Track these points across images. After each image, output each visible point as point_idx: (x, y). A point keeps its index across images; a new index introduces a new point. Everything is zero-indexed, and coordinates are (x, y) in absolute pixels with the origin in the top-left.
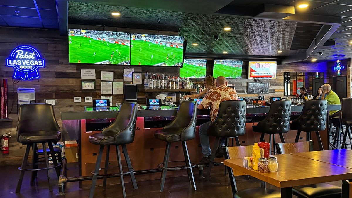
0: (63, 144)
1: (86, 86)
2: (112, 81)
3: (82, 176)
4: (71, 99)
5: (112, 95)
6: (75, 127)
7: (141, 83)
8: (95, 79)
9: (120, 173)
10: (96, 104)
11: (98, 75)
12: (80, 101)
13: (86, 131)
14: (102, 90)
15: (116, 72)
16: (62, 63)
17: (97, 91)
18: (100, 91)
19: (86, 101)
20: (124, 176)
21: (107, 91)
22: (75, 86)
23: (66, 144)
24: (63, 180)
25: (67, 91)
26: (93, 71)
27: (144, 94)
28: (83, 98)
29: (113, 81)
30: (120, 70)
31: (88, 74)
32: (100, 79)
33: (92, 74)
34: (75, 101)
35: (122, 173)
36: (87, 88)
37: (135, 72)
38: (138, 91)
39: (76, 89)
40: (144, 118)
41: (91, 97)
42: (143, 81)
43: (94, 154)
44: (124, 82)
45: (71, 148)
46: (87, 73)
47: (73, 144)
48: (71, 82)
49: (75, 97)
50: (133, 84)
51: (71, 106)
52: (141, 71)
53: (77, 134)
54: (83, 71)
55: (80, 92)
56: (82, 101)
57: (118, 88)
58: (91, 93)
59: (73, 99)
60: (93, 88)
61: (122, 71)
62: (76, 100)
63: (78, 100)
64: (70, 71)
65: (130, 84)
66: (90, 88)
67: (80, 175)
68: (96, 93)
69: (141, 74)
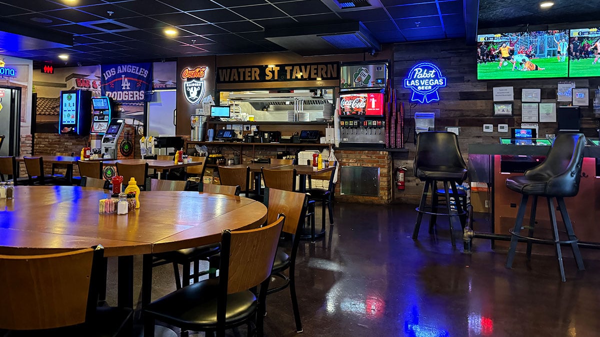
0: (469, 186)
1: (500, 110)
2: (538, 103)
3: (495, 233)
4: (479, 128)
5: (539, 123)
6: (486, 165)
7: (588, 105)
8: (513, 100)
9: (555, 240)
10: (516, 135)
11: (518, 95)
12: (492, 131)
13: (501, 172)
14: (523, 116)
15: (544, 89)
16: (469, 81)
17: (515, 117)
18: (520, 117)
19: (500, 130)
20: (561, 245)
21: (530, 118)
22: (485, 109)
23: (472, 186)
24: (469, 233)
25: (473, 116)
26: (510, 89)
27: (592, 121)
28: (495, 126)
29: (541, 102)
30: (551, 86)
31: (503, 94)
32: (519, 100)
33: (508, 94)
34: (485, 130)
35: (557, 240)
36: (501, 113)
37: (576, 88)
38: (583, 117)
39: (486, 115)
40: (596, 159)
41: (507, 125)
42: (591, 101)
43: (513, 206)
44: (558, 103)
45: (478, 193)
46: (501, 92)
47: (481, 188)
48: (480, 105)
49: (484, 125)
50: (572, 105)
51: (479, 137)
52: (588, 86)
53: (488, 174)
54: (496, 90)
55: (492, 118)
56: (494, 131)
57: (548, 112)
58: (507, 120)
59: (481, 128)
60: (510, 113)
61: (555, 86)
62: (486, 128)
63: (488, 128)
64: (478, 90)
65: (568, 107)
66: (506, 113)
67: (493, 231)
68: (514, 120)
69: (587, 91)
